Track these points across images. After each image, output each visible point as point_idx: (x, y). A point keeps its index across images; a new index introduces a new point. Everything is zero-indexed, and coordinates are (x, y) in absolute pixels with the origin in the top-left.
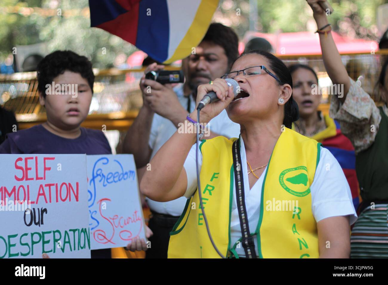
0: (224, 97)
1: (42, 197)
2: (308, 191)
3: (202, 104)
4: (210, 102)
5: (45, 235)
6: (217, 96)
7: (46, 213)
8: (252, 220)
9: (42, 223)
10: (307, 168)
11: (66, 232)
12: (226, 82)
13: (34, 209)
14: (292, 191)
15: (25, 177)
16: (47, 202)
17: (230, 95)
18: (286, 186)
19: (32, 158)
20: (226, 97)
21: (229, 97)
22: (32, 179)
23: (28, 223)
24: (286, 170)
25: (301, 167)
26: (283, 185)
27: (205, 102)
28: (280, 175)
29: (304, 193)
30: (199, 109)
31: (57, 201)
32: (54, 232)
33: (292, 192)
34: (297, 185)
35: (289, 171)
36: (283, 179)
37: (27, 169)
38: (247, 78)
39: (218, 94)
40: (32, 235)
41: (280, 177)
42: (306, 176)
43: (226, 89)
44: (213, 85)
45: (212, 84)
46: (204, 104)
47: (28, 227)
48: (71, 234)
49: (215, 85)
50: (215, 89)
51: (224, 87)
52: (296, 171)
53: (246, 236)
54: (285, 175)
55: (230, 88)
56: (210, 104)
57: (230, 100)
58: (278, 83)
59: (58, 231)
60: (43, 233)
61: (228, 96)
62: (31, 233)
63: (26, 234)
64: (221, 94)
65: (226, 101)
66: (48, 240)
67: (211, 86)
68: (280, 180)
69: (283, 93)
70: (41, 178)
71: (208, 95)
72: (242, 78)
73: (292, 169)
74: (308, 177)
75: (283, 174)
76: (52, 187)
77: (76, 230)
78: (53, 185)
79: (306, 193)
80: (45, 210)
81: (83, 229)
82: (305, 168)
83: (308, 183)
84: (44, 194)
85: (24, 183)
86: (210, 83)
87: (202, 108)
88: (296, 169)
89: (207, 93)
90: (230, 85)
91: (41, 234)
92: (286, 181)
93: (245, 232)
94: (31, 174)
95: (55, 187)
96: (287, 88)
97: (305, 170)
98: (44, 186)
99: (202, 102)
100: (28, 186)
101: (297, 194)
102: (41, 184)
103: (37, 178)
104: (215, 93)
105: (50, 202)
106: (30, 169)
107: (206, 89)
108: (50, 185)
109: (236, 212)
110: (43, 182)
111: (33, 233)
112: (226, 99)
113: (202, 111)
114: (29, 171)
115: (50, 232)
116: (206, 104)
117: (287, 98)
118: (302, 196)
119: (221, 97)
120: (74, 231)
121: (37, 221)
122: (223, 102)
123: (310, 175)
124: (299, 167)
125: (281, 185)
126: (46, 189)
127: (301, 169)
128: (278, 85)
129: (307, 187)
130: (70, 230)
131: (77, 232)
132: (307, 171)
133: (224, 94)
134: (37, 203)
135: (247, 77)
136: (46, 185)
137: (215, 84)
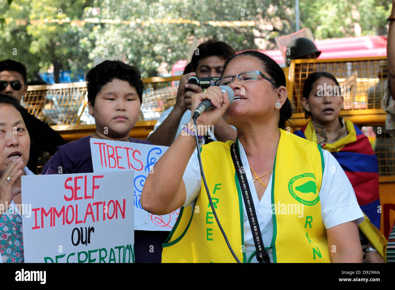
0: (219, 104)
1: (89, 216)
2: (318, 199)
3: (198, 112)
4: (206, 111)
5: (92, 254)
6: (212, 103)
7: (93, 232)
8: (265, 232)
9: (89, 242)
10: (314, 175)
11: (112, 250)
12: (220, 89)
13: (81, 228)
14: (303, 200)
15: (75, 197)
16: (94, 221)
17: (225, 102)
18: (296, 196)
19: (82, 177)
20: (221, 104)
21: (225, 104)
22: (81, 198)
23: (75, 242)
24: (293, 178)
25: (308, 174)
26: (293, 194)
27: (200, 111)
28: (289, 184)
29: (314, 201)
30: (195, 118)
31: (104, 219)
32: (100, 250)
33: (303, 202)
34: (307, 193)
35: (297, 179)
36: (292, 189)
37: (77, 188)
38: (242, 84)
39: (213, 101)
40: (79, 254)
41: (289, 187)
42: (314, 183)
43: (221, 96)
44: (207, 93)
45: (205, 92)
46: (200, 113)
47: (75, 246)
48: (116, 251)
49: (209, 93)
50: (209, 97)
51: (218, 94)
52: (303, 178)
53: (260, 249)
54: (294, 183)
55: (225, 95)
56: (206, 112)
57: (225, 107)
58: (274, 86)
59: (104, 249)
60: (90, 252)
61: (223, 103)
62: (78, 253)
63: (73, 254)
64: (216, 101)
65: (221, 108)
66: (94, 259)
67: (205, 94)
68: (289, 189)
69: (279, 95)
70: (90, 197)
71: (203, 103)
72: (238, 84)
73: (299, 176)
74: (316, 184)
75: (291, 183)
76: (99, 205)
77: (122, 247)
78: (101, 203)
79: (316, 201)
80: (92, 229)
81: (128, 245)
82: (312, 175)
83: (317, 190)
84: (91, 213)
85: (73, 203)
86: (203, 91)
87: (197, 117)
88: (303, 176)
89: (202, 101)
90: (224, 91)
91: (88, 253)
92: (296, 190)
93: (259, 245)
94: (80, 193)
95: (102, 205)
96: (282, 91)
97: (313, 177)
98: (92, 204)
99: (197, 111)
100: (77, 206)
101: (308, 204)
102: (89, 203)
103: (86, 197)
104: (210, 100)
105: (98, 220)
106: (79, 188)
107: (200, 97)
108: (97, 204)
109: (247, 224)
110: (91, 201)
111: (79, 252)
112: (221, 106)
113: (199, 121)
114: (78, 191)
115: (96, 251)
116: (201, 112)
117: (283, 101)
118: (312, 204)
119: (216, 104)
120: (119, 248)
121: (84, 240)
122: (219, 109)
123: (317, 181)
124: (306, 174)
125: (292, 195)
126: (94, 208)
127: (308, 176)
128: (274, 89)
129: (316, 195)
130: (116, 248)
131: (122, 249)
132: (314, 178)
133: (219, 101)
134: (84, 222)
135: (243, 82)
136: (94, 204)
137: (209, 91)
